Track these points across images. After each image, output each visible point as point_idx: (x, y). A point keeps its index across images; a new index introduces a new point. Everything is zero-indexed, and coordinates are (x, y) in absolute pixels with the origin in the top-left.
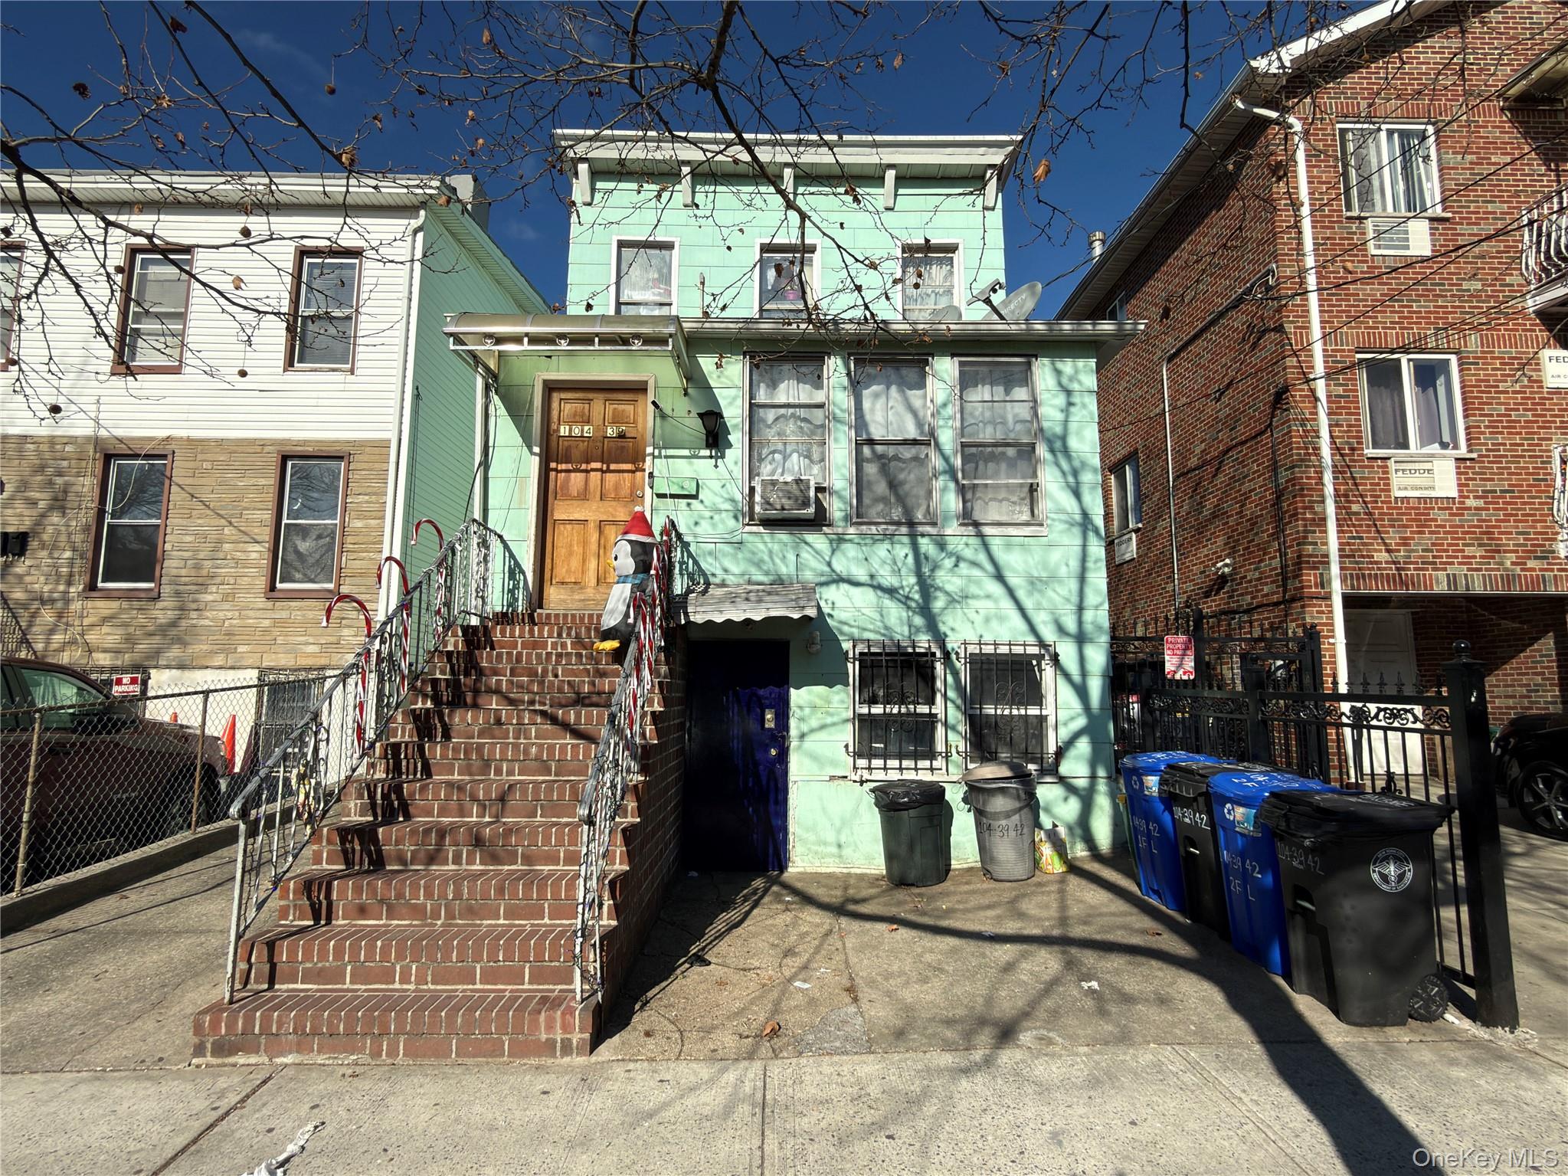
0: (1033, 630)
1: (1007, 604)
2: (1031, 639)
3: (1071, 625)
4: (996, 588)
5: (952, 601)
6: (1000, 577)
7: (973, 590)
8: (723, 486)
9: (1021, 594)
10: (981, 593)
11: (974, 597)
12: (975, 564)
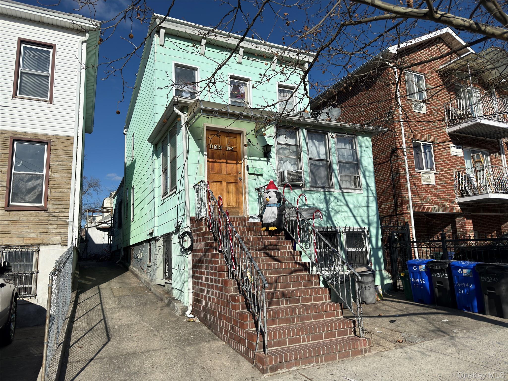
0: (357, 222)
1: (350, 214)
2: (357, 226)
3: (366, 221)
4: (346, 209)
5: (337, 212)
6: (347, 205)
7: (340, 209)
8: (269, 171)
9: (353, 210)
10: (343, 210)
11: (342, 212)
12: (341, 201)
